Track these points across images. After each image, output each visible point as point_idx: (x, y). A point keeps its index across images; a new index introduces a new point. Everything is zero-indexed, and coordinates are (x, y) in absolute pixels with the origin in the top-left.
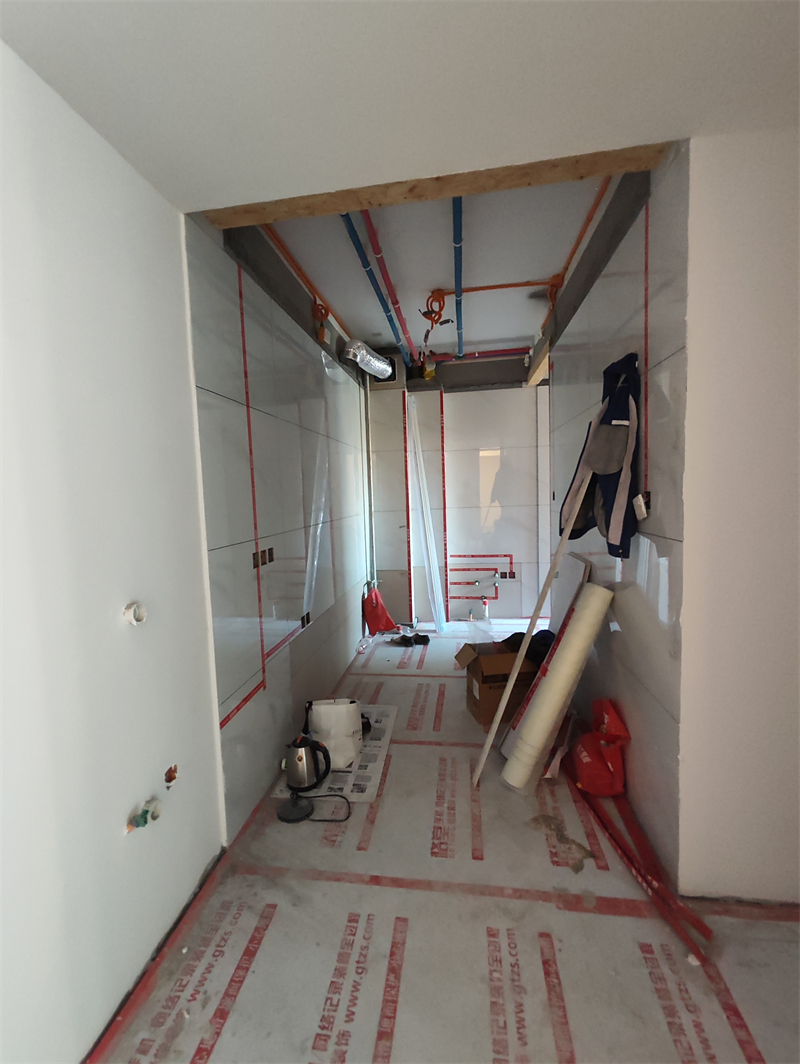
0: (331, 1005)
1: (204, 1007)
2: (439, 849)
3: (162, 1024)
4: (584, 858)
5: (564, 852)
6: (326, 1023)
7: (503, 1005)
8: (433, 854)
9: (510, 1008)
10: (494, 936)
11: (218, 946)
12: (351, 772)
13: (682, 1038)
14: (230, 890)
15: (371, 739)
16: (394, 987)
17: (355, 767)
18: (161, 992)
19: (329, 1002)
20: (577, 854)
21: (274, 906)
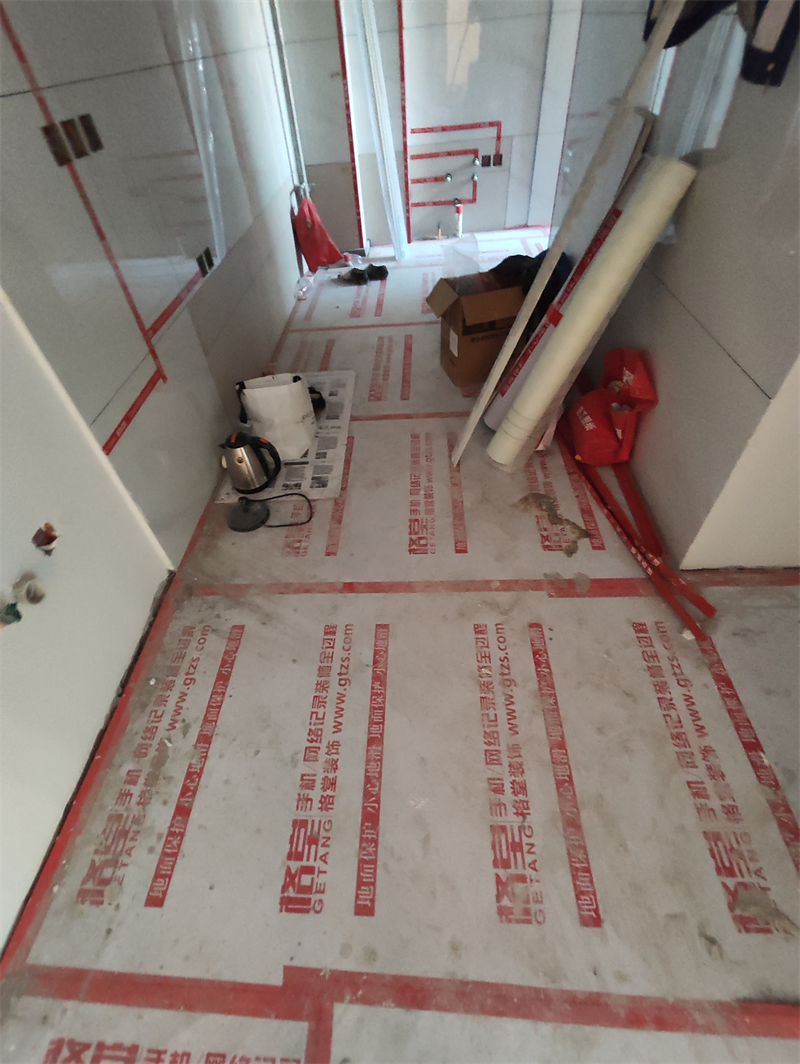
0: (317, 718)
1: (185, 734)
2: (417, 546)
3: (145, 755)
4: (579, 538)
5: (557, 534)
6: (315, 735)
7: (493, 699)
8: (410, 551)
9: (500, 700)
10: (481, 632)
11: (187, 674)
12: (307, 463)
13: (672, 713)
14: (189, 614)
15: (328, 418)
16: (380, 694)
17: (311, 457)
18: (137, 724)
19: (314, 715)
20: (571, 535)
21: (242, 627)
